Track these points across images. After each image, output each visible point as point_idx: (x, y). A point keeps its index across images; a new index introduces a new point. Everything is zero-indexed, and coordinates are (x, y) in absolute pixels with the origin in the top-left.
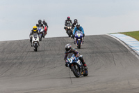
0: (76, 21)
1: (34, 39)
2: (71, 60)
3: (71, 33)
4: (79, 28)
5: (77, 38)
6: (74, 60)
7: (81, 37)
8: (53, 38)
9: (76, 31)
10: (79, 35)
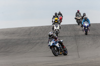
0: (84, 15)
1: (55, 28)
4: (87, 20)
5: (85, 27)
7: (88, 26)
9: (84, 22)
10: (86, 25)
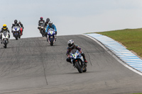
2: (75, 56)
3: (44, 31)
6: (78, 56)
8: (27, 39)
